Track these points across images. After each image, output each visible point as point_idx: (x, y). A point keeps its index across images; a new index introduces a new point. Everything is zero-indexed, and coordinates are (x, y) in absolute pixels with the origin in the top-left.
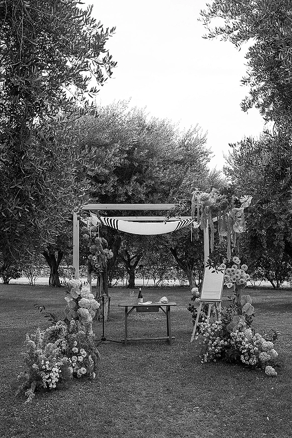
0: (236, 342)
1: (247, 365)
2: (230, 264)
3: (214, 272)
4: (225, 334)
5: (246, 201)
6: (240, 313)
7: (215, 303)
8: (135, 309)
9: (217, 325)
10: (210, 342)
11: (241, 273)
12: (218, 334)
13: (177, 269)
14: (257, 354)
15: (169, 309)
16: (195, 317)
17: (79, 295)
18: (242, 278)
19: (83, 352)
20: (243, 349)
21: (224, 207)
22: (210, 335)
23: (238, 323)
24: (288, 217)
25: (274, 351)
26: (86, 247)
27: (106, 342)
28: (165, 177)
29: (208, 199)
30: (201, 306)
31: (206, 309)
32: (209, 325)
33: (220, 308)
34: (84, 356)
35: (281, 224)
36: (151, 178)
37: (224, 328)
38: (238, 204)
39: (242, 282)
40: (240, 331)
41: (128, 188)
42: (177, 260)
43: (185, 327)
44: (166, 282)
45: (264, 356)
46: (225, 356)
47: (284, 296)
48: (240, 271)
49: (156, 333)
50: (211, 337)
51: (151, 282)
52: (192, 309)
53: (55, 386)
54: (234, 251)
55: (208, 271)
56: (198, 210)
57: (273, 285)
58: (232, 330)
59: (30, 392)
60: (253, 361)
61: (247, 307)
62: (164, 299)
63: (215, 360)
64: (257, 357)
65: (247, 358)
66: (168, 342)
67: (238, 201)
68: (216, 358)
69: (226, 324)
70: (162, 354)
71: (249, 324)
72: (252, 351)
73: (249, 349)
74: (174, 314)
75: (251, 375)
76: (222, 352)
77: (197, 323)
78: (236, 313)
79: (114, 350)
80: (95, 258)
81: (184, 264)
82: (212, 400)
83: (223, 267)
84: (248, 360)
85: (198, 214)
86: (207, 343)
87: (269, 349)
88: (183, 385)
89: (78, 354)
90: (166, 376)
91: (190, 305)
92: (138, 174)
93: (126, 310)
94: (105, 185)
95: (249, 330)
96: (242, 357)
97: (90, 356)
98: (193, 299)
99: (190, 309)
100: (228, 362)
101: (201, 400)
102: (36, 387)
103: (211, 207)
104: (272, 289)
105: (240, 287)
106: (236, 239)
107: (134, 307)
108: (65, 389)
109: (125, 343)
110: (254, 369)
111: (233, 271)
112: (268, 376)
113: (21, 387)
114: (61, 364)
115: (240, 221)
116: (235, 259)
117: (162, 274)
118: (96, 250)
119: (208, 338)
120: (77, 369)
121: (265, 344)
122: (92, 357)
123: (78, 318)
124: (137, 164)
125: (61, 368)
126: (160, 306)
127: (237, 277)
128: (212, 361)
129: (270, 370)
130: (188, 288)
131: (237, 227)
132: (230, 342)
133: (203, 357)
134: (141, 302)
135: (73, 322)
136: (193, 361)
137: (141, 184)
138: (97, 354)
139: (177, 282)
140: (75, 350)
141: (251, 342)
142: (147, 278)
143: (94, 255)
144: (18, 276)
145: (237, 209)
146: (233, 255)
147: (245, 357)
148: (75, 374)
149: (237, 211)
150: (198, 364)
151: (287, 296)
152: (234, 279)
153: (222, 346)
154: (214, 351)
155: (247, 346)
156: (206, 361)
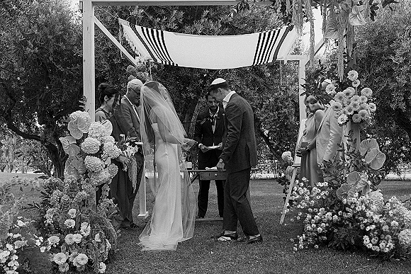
1: (375, 252)
9: (321, 190)
10: (309, 216)
11: (362, 101)
12: (322, 203)
14: (394, 232)
18: (362, 109)
20: (366, 225)
22: (308, 205)
23: (356, 183)
30: (294, 174)
34: (86, 235)
37: (331, 195)
50: (310, 209)
60: (387, 246)
61: (374, 155)
63: (317, 246)
64: (396, 239)
65: (375, 240)
68: (318, 242)
69: (335, 188)
73: (379, 226)
76: (329, 233)
84: (378, 244)
89: (75, 231)
95: (378, 194)
96: (366, 238)
97: (97, 236)
100: (339, 249)
110: (388, 260)
111: (347, 93)
116: (352, 75)
119: (305, 210)
127: (355, 105)
128: (312, 246)
132: (341, 216)
133: (297, 241)
140: (70, 223)
147: (370, 239)
150: (289, 252)
153: (329, 221)
154: (314, 230)
155: (376, 218)
156: (301, 246)
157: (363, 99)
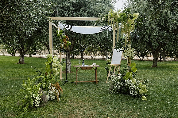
0: (128, 85)
1: (133, 95)
2: (126, 48)
3: (118, 51)
4: (122, 80)
5: (136, 16)
6: (130, 71)
7: (118, 66)
8: (81, 68)
9: (119, 76)
10: (115, 84)
11: (132, 52)
12: (119, 80)
13: (101, 52)
14: (138, 90)
15: (96, 69)
16: (108, 72)
17: (52, 62)
18: (132, 54)
19: (54, 88)
20: (131, 88)
21: (124, 19)
22: (115, 81)
23: (129, 75)
24: (151, 28)
25: (146, 89)
26: (59, 40)
27: (67, 82)
28: (96, 8)
29: (116, 14)
30: (111, 67)
31: (113, 68)
32: (115, 76)
33: (120, 68)
34: (54, 91)
35: (148, 32)
36: (89, 9)
37: (122, 78)
38: (131, 17)
39: (132, 56)
40: (130, 80)
41: (79, 13)
42: (101, 48)
43: (104, 76)
44: (96, 57)
45: (141, 91)
46: (122, 91)
47: (145, 63)
48: (131, 51)
49: (91, 79)
50: (116, 82)
51: (90, 57)
52: (107, 68)
53: (38, 106)
54: (128, 41)
55: (115, 51)
56: (111, 21)
57: (140, 59)
58: (126, 79)
59: (25, 109)
60: (136, 94)
61: (134, 68)
62: (94, 64)
63: (117, 92)
64: (138, 92)
65: (133, 92)
66: (96, 83)
67: (132, 16)
68: (117, 91)
69: (123, 76)
70: (93, 89)
71: (134, 76)
72: (135, 89)
73: (134, 88)
74: (99, 70)
75: (135, 100)
76: (121, 89)
77: (109, 75)
78: (128, 71)
79: (71, 86)
80: (62, 45)
81: (104, 49)
82: (116, 114)
83: (123, 49)
84: (133, 93)
85: (111, 23)
86: (114, 84)
87: (144, 88)
88: (102, 105)
89: (51, 90)
90: (94, 100)
91: (106, 67)
92: (83, 7)
93: (77, 69)
94: (68, 11)
95: (134, 79)
96: (130, 91)
97: (57, 91)
98: (108, 64)
99: (106, 68)
100: (123, 93)
101: (110, 114)
102: (29, 106)
103: (118, 19)
104: (140, 60)
105: (130, 59)
106: (129, 35)
107: (81, 67)
108: (44, 106)
109: (76, 83)
110: (136, 97)
111: (127, 51)
112: (143, 101)
113: (21, 105)
114: (41, 95)
115: (132, 26)
116: (129, 45)
117: (95, 54)
118: (63, 41)
119: (114, 82)
120: (51, 96)
121: (142, 86)
122: (58, 91)
123: (52, 72)
124: (83, 2)
125: (41, 97)
126: (92, 67)
127: (129, 54)
128: (116, 92)
129: (144, 98)
130: (105, 59)
131: (130, 29)
132: (124, 84)
133: (112, 91)
134: (84, 65)
135: (49, 74)
136: (107, 92)
137: (85, 12)
138: (60, 90)
139: (101, 57)
140: (50, 87)
141: (135, 85)
142: (89, 55)
143: (62, 43)
144: (35, 54)
145: (131, 20)
146: (128, 43)
147: (132, 91)
148: (50, 99)
149: (131, 21)
150: (109, 94)
151: (147, 63)
152: (128, 55)
153: (121, 86)
154: (117, 88)
155: (133, 86)
156: (113, 92)
157: (132, 51)
